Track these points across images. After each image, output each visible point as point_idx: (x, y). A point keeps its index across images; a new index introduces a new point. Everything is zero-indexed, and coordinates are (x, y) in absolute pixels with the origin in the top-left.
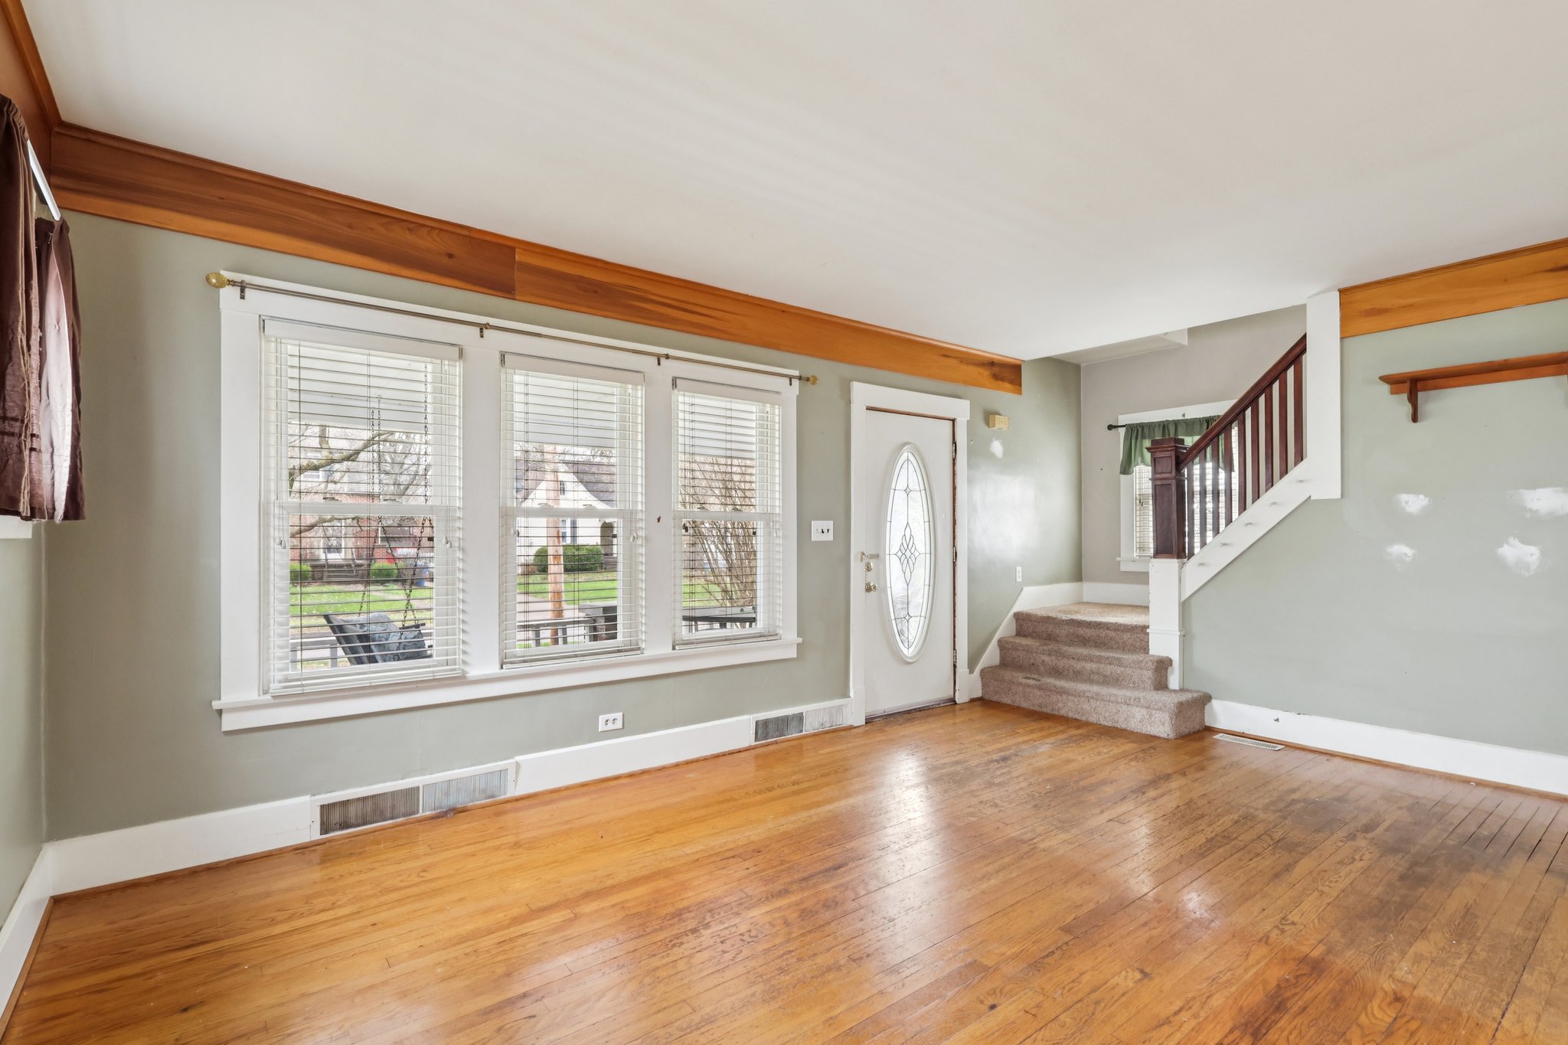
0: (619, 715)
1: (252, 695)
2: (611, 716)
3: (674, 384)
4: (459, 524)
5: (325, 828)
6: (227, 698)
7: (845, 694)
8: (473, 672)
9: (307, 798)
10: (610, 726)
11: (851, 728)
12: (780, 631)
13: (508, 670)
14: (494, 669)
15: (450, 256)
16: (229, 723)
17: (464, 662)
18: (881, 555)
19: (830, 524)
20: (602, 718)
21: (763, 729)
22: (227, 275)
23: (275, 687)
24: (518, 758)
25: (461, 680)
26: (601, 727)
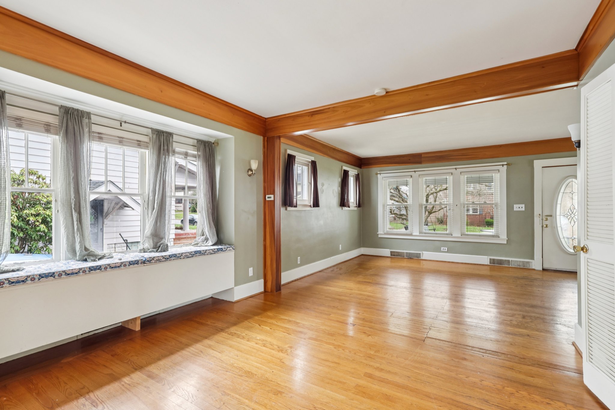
0: (446, 248)
1: (382, 233)
2: (444, 248)
3: (461, 174)
4: (412, 207)
5: (391, 255)
6: (379, 233)
7: (533, 258)
8: (414, 234)
9: (389, 250)
10: (444, 250)
11: (534, 270)
12: (500, 236)
13: (421, 235)
14: (418, 234)
15: (410, 160)
16: (380, 236)
17: (412, 232)
18: (554, 215)
19: (523, 206)
20: (442, 248)
21: (493, 261)
22: (378, 172)
23: (385, 232)
24: (423, 252)
25: (411, 235)
26: (442, 250)
